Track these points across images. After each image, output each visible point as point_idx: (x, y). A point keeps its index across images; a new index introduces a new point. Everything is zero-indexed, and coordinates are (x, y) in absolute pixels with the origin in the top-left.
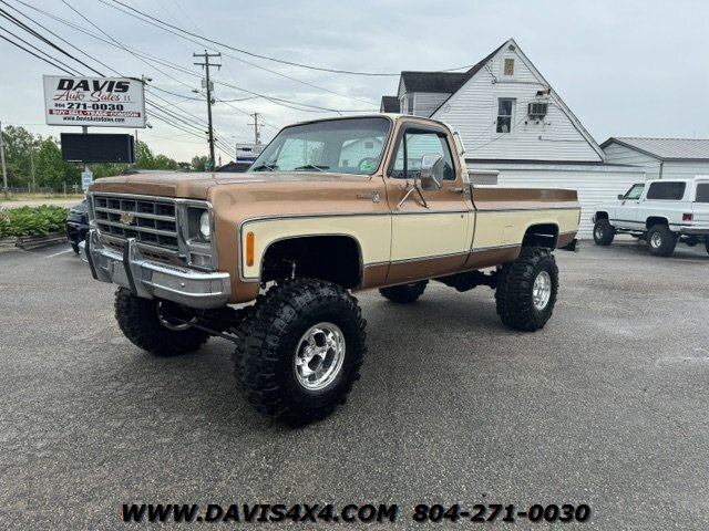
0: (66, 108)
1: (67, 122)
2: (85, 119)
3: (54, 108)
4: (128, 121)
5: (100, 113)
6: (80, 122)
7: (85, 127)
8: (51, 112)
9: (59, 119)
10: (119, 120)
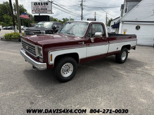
0: (35, 10)
1: (36, 13)
2: (39, 12)
3: (33, 10)
4: (48, 12)
5: (42, 11)
6: (38, 13)
7: (39, 14)
8: (33, 11)
9: (34, 12)
10: (46, 12)
